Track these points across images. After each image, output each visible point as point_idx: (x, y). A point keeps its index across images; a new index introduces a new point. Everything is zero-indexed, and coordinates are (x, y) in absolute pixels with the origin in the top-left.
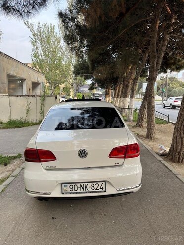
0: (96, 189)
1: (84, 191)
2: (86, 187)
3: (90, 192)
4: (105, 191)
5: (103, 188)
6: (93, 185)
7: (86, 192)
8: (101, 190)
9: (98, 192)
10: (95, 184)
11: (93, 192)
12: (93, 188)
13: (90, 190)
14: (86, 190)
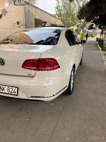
0: (11, 92)
1: (3, 92)
2: (4, 89)
3: (6, 93)
4: (17, 95)
5: (15, 93)
6: (9, 89)
7: (4, 93)
8: (14, 93)
9: (12, 94)
10: (10, 87)
11: (8, 94)
12: (9, 91)
13: (6, 92)
14: (4, 92)
